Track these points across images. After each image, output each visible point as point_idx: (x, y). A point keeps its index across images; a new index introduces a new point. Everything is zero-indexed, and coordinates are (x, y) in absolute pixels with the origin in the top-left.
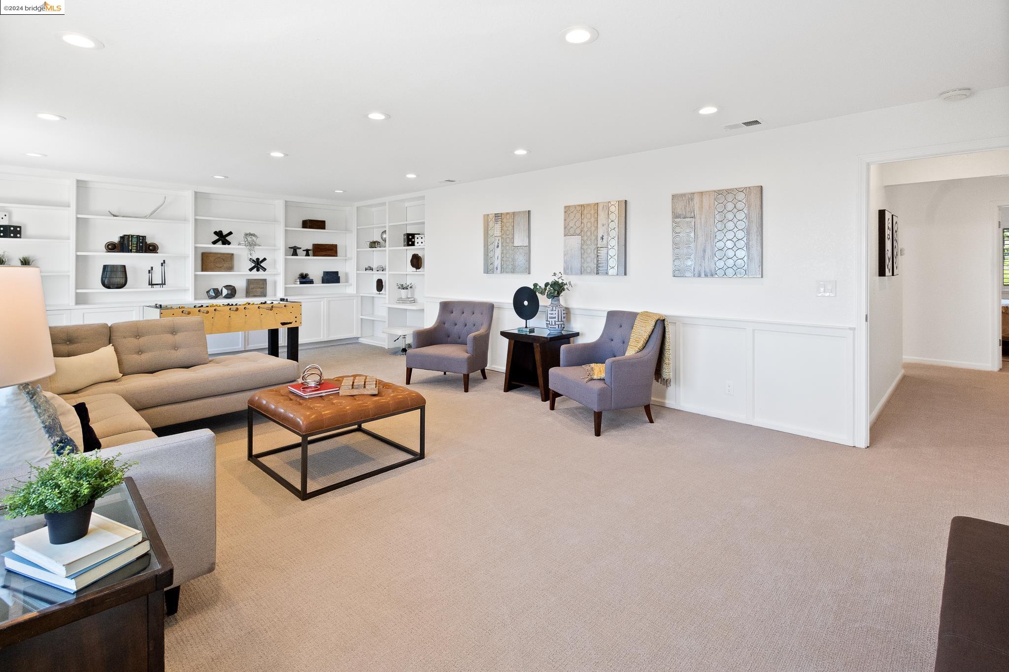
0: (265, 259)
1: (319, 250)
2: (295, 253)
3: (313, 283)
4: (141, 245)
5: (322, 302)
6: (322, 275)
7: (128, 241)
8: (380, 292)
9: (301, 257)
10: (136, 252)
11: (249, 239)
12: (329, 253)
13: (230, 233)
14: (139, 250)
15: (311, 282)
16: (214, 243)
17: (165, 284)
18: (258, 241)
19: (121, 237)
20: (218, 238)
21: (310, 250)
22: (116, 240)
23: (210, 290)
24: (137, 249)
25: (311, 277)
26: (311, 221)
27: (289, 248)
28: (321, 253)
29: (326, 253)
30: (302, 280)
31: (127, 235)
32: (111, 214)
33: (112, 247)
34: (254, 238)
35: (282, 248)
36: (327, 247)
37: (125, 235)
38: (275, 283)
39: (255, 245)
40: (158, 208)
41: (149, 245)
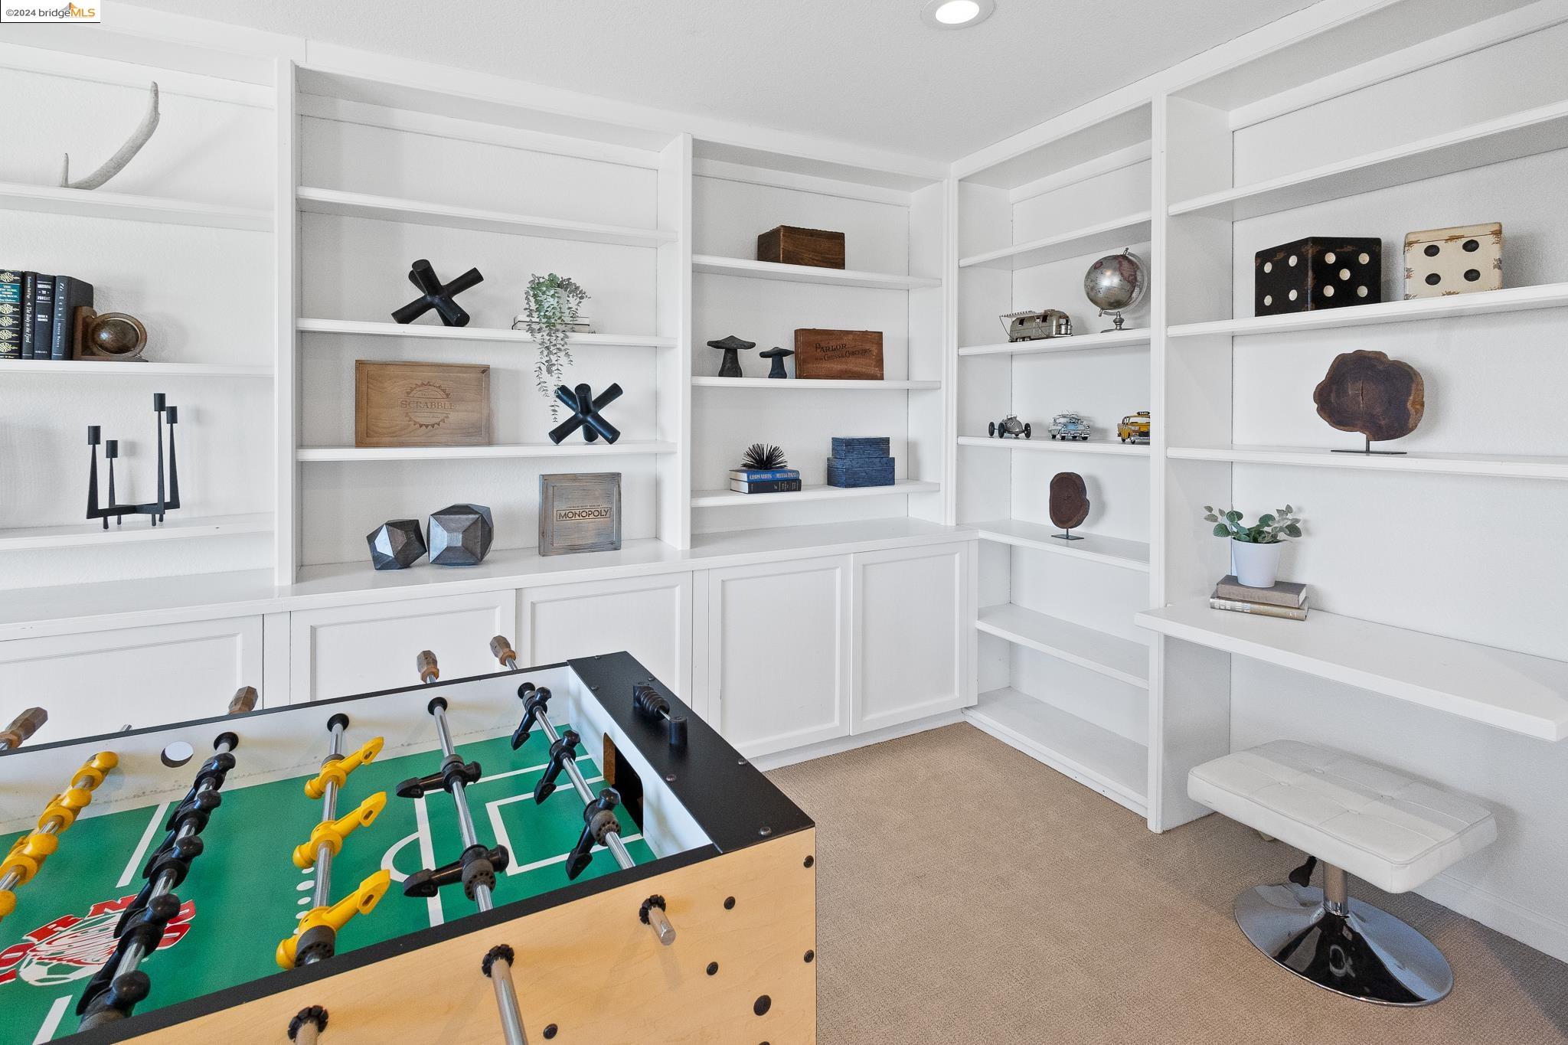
0: (614, 391)
1: (819, 353)
2: (731, 368)
3: (799, 489)
5: (838, 572)
6: (826, 450)
8: (1073, 532)
9: (755, 379)
11: (549, 302)
12: (852, 364)
13: (472, 278)
14: (31, 347)
15: (793, 484)
16: (406, 315)
17: (174, 504)
18: (585, 311)
20: (422, 294)
21: (786, 353)
23: (382, 526)
25: (791, 460)
26: (791, 231)
27: (710, 344)
28: (828, 365)
29: (843, 367)
30: (756, 477)
34: (573, 301)
35: (680, 344)
36: (845, 340)
38: (656, 486)
39: (575, 327)
40: (135, 148)
41: (104, 323)
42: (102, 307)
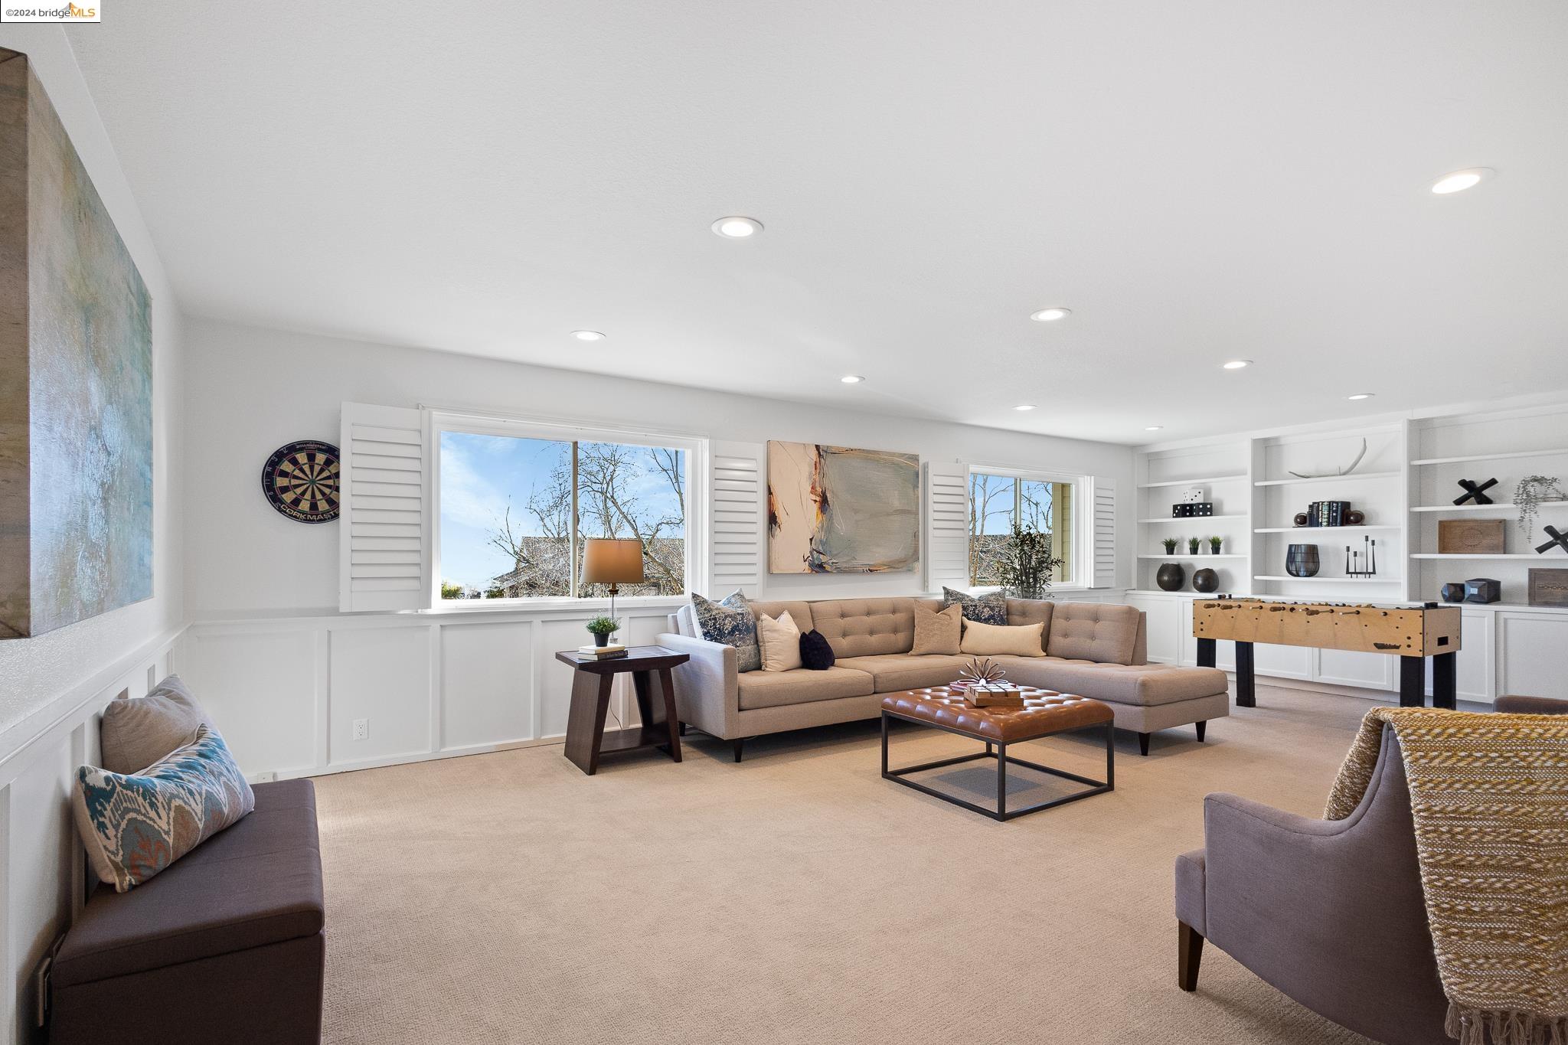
4: (1334, 514)
7: (1318, 510)
10: (1328, 525)
13: (1492, 483)
14: (1332, 523)
16: (1458, 502)
17: (1374, 572)
19: (1310, 506)
20: (1467, 492)
22: (1305, 510)
24: (1328, 522)
31: (1316, 503)
32: (1298, 476)
33: (1303, 521)
37: (1314, 503)
40: (1360, 458)
41: (1352, 514)
42: (1353, 509)
